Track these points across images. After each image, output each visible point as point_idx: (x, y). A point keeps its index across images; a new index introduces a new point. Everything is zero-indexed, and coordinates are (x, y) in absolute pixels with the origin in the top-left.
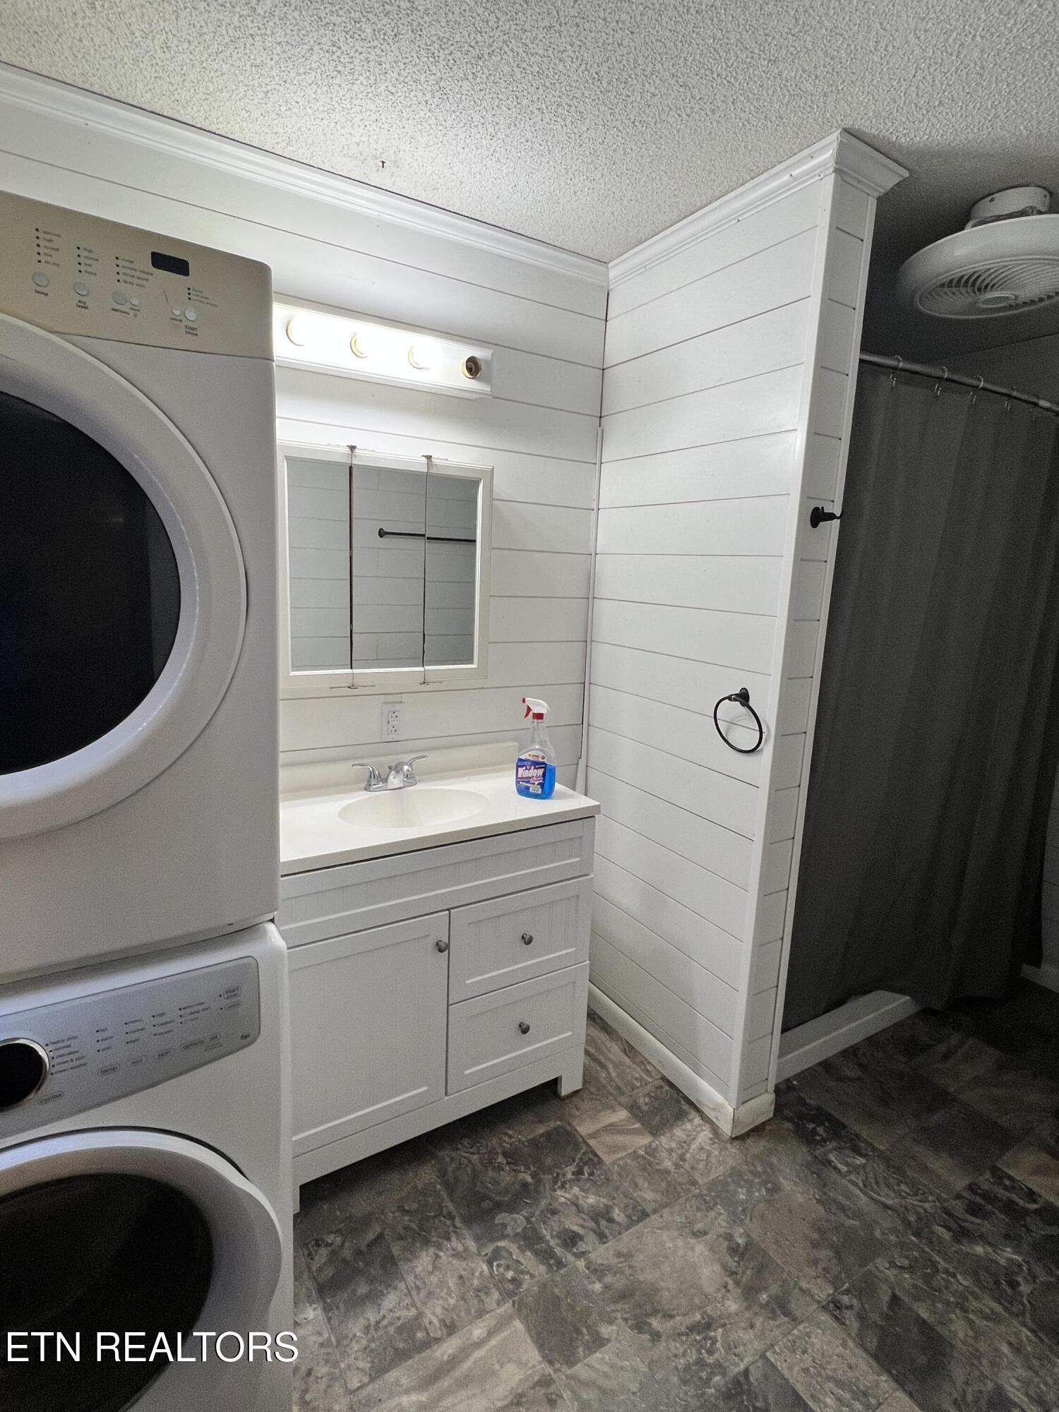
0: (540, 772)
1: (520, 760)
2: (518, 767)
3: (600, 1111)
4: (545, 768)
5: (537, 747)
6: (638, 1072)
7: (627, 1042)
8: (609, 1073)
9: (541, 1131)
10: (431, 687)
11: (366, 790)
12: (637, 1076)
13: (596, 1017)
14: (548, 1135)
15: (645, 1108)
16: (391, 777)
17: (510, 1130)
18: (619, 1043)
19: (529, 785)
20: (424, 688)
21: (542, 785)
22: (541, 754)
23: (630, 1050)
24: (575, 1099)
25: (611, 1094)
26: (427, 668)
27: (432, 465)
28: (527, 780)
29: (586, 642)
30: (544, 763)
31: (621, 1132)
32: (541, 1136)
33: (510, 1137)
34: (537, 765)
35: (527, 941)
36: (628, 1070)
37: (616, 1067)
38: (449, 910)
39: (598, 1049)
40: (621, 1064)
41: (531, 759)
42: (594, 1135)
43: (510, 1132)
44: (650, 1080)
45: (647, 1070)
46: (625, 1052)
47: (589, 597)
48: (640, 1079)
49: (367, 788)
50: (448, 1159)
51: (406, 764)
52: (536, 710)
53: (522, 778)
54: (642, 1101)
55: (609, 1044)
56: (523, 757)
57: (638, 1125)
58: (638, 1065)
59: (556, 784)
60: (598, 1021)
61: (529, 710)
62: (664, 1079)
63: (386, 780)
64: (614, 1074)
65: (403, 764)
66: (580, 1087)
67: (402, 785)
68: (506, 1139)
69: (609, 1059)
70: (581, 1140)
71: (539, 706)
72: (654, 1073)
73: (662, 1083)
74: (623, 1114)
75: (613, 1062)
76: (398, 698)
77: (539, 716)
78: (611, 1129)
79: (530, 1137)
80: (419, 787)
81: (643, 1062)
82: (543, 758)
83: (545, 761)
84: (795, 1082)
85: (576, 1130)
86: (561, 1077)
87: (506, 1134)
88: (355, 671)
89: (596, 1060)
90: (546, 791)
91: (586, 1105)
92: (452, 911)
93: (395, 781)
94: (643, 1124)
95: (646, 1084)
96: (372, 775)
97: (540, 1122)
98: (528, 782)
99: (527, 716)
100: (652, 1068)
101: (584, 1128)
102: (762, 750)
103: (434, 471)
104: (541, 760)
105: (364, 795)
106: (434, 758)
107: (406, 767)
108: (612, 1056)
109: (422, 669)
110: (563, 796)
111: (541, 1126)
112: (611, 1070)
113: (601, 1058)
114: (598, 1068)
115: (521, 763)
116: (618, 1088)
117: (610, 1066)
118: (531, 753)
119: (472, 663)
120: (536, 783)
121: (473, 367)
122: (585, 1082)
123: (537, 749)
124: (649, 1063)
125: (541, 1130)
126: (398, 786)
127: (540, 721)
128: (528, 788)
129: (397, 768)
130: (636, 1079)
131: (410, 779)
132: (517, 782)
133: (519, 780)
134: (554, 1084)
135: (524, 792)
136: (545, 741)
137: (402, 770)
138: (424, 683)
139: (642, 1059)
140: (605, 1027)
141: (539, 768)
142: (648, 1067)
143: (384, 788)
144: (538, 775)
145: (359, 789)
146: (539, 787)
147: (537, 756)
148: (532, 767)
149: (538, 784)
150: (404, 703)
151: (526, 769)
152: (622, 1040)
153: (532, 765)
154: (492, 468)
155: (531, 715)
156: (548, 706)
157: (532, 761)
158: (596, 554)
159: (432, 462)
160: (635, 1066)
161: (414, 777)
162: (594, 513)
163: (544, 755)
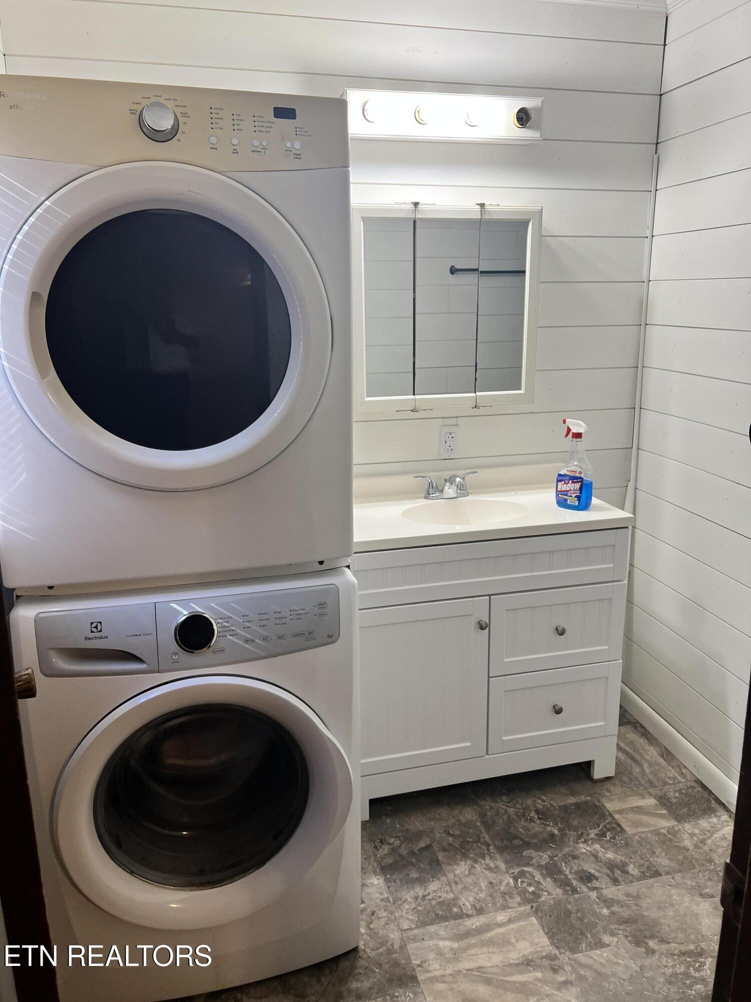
0: (578, 486)
1: (560, 475)
2: (558, 481)
3: (629, 796)
4: (582, 482)
5: (576, 463)
6: (672, 772)
7: (665, 747)
8: (643, 770)
9: (571, 801)
10: (481, 410)
11: (425, 498)
12: (672, 775)
13: (638, 725)
14: (577, 805)
15: (674, 801)
16: (446, 488)
17: (544, 796)
18: (658, 749)
20: (475, 412)
21: (579, 498)
22: (578, 470)
23: (667, 754)
24: (608, 785)
25: (642, 785)
26: (478, 394)
27: (485, 211)
28: (566, 493)
29: (638, 367)
30: (581, 478)
31: (647, 814)
32: (571, 804)
33: (543, 801)
34: (574, 479)
35: (561, 632)
36: (662, 770)
37: (650, 765)
38: (489, 595)
39: (637, 750)
40: (657, 764)
41: (569, 473)
42: (621, 812)
43: (544, 798)
44: (683, 781)
45: (682, 773)
46: (662, 756)
47: (642, 324)
48: (674, 778)
49: (427, 496)
50: (488, 807)
51: (458, 477)
52: (574, 430)
53: (561, 491)
54: (671, 795)
55: (647, 747)
56: (562, 473)
57: (665, 812)
58: (673, 767)
59: (593, 498)
60: (639, 729)
61: (569, 430)
62: (698, 782)
63: (442, 491)
64: (647, 770)
65: (455, 476)
66: (612, 774)
67: (455, 496)
68: (540, 801)
69: (645, 759)
70: (607, 813)
71: (578, 426)
72: (689, 776)
73: (696, 785)
74: (650, 802)
75: (649, 762)
76: (454, 421)
77: (578, 436)
78: (639, 810)
79: (562, 804)
80: (470, 498)
81: (681, 767)
82: (580, 473)
83: (582, 476)
85: (603, 805)
86: (594, 761)
87: (539, 798)
88: (417, 397)
89: (632, 758)
90: (583, 503)
91: (617, 789)
92: (492, 597)
93: (450, 491)
94: (669, 812)
95: (679, 783)
96: (431, 485)
97: (572, 795)
98: (566, 495)
99: (567, 435)
100: (688, 773)
101: (611, 806)
103: (487, 217)
104: (578, 475)
105: (425, 502)
106: (484, 475)
107: (458, 479)
108: (648, 758)
109: (474, 395)
110: (598, 508)
111: (572, 798)
112: (646, 768)
113: (637, 757)
114: (633, 764)
115: (561, 478)
116: (650, 782)
117: (646, 766)
118: (569, 469)
119: (520, 389)
120: (574, 496)
121: (523, 117)
122: (617, 772)
123: (576, 466)
124: (685, 767)
125: (572, 800)
126: (453, 496)
127: (578, 439)
128: (566, 500)
129: (451, 480)
130: (669, 778)
131: (463, 490)
132: (557, 495)
133: (558, 492)
134: (586, 767)
135: (562, 503)
136: (583, 459)
137: (455, 481)
138: (476, 407)
139: (678, 763)
140: (646, 734)
141: (576, 482)
142: (684, 771)
143: (441, 497)
144: (575, 489)
145: (420, 498)
146: (576, 499)
147: (575, 472)
148: (570, 481)
149: (576, 497)
150: (459, 425)
151: (565, 483)
152: (660, 746)
153: (570, 480)
154: (541, 208)
155: (571, 434)
156: (586, 426)
157: (570, 476)
158: (650, 281)
159: (485, 209)
160: (670, 768)
161: (466, 489)
162: (647, 241)
163: (581, 471)
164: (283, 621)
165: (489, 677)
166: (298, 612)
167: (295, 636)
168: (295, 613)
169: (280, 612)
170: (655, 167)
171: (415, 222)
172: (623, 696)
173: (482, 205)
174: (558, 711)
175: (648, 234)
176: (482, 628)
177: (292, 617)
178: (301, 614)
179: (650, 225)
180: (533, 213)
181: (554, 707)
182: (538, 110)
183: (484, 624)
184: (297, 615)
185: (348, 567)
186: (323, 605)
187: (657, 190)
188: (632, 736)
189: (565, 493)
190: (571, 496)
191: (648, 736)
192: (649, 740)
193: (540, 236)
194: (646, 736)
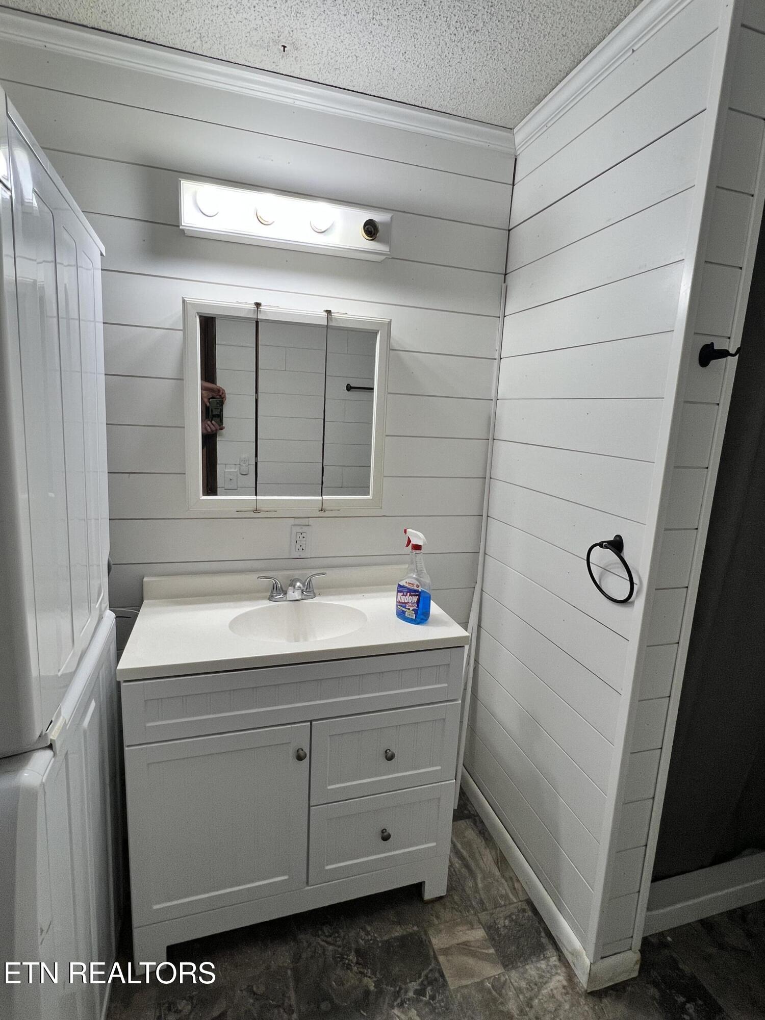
0: (415, 599)
3: (458, 924)
5: (414, 575)
6: (505, 888)
7: (500, 850)
8: (476, 885)
9: (397, 934)
10: (326, 514)
11: (269, 599)
12: (504, 892)
13: (477, 818)
14: (402, 940)
15: (503, 932)
16: (289, 590)
17: (370, 925)
18: (494, 852)
19: (404, 609)
20: (322, 514)
21: (416, 611)
22: (416, 583)
23: (502, 861)
24: (437, 906)
25: (473, 908)
26: (325, 497)
27: (331, 319)
29: (485, 478)
30: (418, 591)
31: (473, 954)
32: (396, 938)
33: (368, 933)
35: (390, 757)
36: (495, 884)
37: (484, 877)
38: (311, 722)
39: (472, 855)
40: (491, 875)
42: (446, 951)
43: (369, 928)
44: (515, 901)
45: (514, 889)
46: (497, 864)
47: (490, 437)
48: (505, 897)
49: (271, 598)
50: (305, 944)
52: (414, 542)
53: (401, 603)
54: (501, 923)
55: (483, 850)
56: (401, 583)
57: (492, 951)
58: (506, 880)
60: (478, 824)
61: (409, 541)
62: (529, 902)
63: (285, 594)
64: (480, 885)
66: (443, 893)
67: (300, 597)
68: (362, 934)
69: (480, 868)
70: (432, 954)
71: (418, 538)
72: (520, 893)
73: (527, 907)
74: (478, 934)
75: (482, 871)
76: (305, 521)
77: (417, 547)
78: (465, 948)
79: (385, 938)
80: (317, 600)
81: (513, 880)
82: (418, 586)
84: (669, 939)
85: (430, 942)
86: (425, 882)
87: (364, 929)
88: (259, 498)
89: (467, 866)
90: (421, 616)
91: (446, 915)
92: (313, 723)
93: (294, 594)
94: (497, 951)
95: (510, 903)
96: (275, 587)
97: (399, 924)
99: (407, 547)
100: (520, 888)
101: (438, 941)
102: (633, 603)
103: (334, 324)
104: (415, 588)
105: (267, 604)
106: (332, 575)
108: (482, 865)
109: (320, 498)
110: (439, 622)
111: (398, 928)
112: (479, 881)
113: (473, 865)
114: (467, 875)
116: (482, 902)
117: (479, 876)
118: (408, 580)
119: (369, 495)
120: (411, 609)
121: (371, 229)
122: (450, 888)
123: (415, 578)
124: (518, 881)
125: (398, 932)
127: (418, 551)
128: (404, 612)
130: (502, 896)
131: (309, 590)
132: (397, 606)
134: (418, 888)
135: (401, 615)
136: (422, 571)
138: (322, 510)
139: (512, 874)
141: (414, 595)
142: (516, 885)
143: (284, 599)
144: (413, 602)
145: (263, 598)
146: (414, 612)
147: (412, 584)
148: (409, 594)
149: (413, 610)
150: (310, 526)
151: (403, 595)
152: (496, 849)
153: (408, 592)
154: (389, 320)
155: (410, 545)
156: (424, 538)
157: (408, 588)
158: (497, 399)
159: (332, 316)
160: (503, 881)
161: (313, 591)
162: (496, 362)
163: (419, 584)
165: (309, 807)
170: (504, 295)
171: (257, 323)
173: (329, 312)
174: (386, 837)
175: (497, 356)
176: (300, 758)
179: (498, 348)
180: (381, 324)
181: (381, 833)
182: (388, 225)
183: (301, 754)
187: (505, 316)
188: (471, 834)
189: (404, 605)
190: (409, 609)
191: (486, 833)
192: (486, 839)
193: (389, 349)
194: (484, 834)
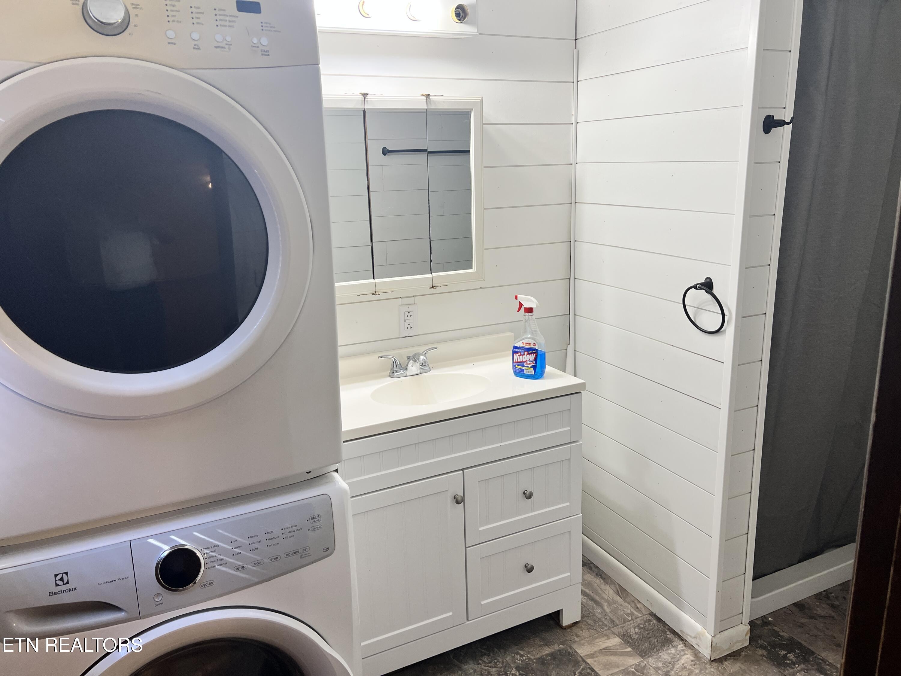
2: (514, 353)
3: (596, 638)
4: (536, 353)
5: (530, 336)
6: (629, 609)
7: (619, 584)
8: (604, 610)
10: (438, 290)
11: (390, 376)
12: (629, 612)
13: (592, 565)
14: (552, 655)
15: (635, 637)
16: (410, 365)
17: (521, 650)
18: (613, 586)
20: (433, 291)
22: (532, 342)
23: (622, 591)
24: (574, 628)
25: (606, 626)
26: (434, 274)
27: (430, 102)
28: (522, 363)
29: (570, 242)
31: (615, 654)
32: (547, 655)
33: (521, 656)
35: (528, 496)
36: (620, 607)
37: (609, 605)
38: (462, 470)
39: (594, 591)
40: (615, 602)
41: (524, 346)
42: (591, 656)
43: (521, 652)
44: (640, 615)
45: (638, 608)
46: (618, 594)
47: (572, 202)
48: (632, 614)
49: (392, 375)
50: (471, 671)
51: (422, 354)
52: (526, 305)
54: (632, 631)
55: (603, 587)
56: (516, 345)
57: (629, 649)
58: (629, 603)
59: (546, 365)
60: (593, 569)
61: (521, 305)
62: (652, 614)
63: (406, 369)
64: (608, 610)
65: (419, 354)
66: (578, 619)
67: (419, 372)
68: (518, 657)
69: (604, 599)
70: (580, 659)
71: (529, 302)
72: (643, 610)
73: (651, 618)
74: (615, 641)
75: (608, 601)
76: (411, 300)
77: (530, 310)
78: (606, 651)
79: (538, 656)
80: (432, 372)
81: (635, 602)
82: (535, 345)
83: (536, 347)
84: (770, 619)
85: (576, 652)
86: (562, 609)
87: (518, 653)
88: (377, 280)
89: (593, 599)
91: (585, 633)
92: (465, 471)
93: (413, 368)
94: (633, 649)
95: (636, 618)
96: (394, 364)
97: (546, 645)
98: (523, 366)
99: (519, 311)
100: (642, 606)
101: (583, 651)
102: (725, 330)
103: (432, 107)
104: (532, 347)
105: (390, 381)
106: (443, 349)
107: (422, 357)
108: (606, 597)
109: (430, 275)
110: (552, 376)
111: (547, 648)
112: (606, 608)
113: (597, 598)
114: (594, 605)
116: (612, 621)
117: (605, 605)
118: (524, 341)
119: (471, 268)
121: (461, 13)
122: (583, 616)
123: (529, 338)
124: (639, 602)
125: (547, 651)
126: (416, 373)
127: (530, 314)
129: (414, 358)
130: (628, 614)
131: (425, 367)
134: (556, 617)
136: (536, 331)
137: (419, 360)
138: (433, 287)
139: (633, 599)
140: (600, 574)
142: (638, 606)
143: (405, 375)
145: (384, 377)
147: (529, 344)
150: (416, 304)
152: (615, 584)
154: (481, 98)
155: (523, 309)
156: (537, 301)
158: (577, 163)
159: (430, 99)
160: (626, 604)
161: (428, 365)
162: (573, 128)
163: (536, 343)
164: (275, 541)
165: (466, 548)
166: (290, 530)
167: (288, 555)
168: (288, 530)
169: (271, 532)
170: (575, 61)
171: (364, 112)
172: (585, 546)
173: (428, 96)
174: (530, 570)
175: (573, 121)
176: (458, 503)
177: (284, 536)
178: (294, 531)
179: (574, 113)
180: (475, 103)
181: (525, 566)
182: (474, 7)
183: (459, 499)
184: (290, 532)
185: (336, 471)
186: (316, 518)
187: (578, 81)
191: (603, 575)
192: (604, 579)
193: (481, 124)
